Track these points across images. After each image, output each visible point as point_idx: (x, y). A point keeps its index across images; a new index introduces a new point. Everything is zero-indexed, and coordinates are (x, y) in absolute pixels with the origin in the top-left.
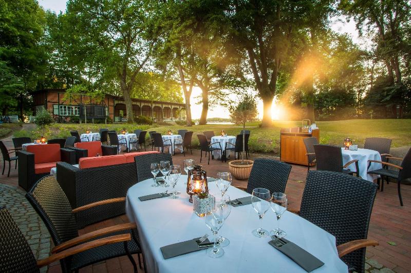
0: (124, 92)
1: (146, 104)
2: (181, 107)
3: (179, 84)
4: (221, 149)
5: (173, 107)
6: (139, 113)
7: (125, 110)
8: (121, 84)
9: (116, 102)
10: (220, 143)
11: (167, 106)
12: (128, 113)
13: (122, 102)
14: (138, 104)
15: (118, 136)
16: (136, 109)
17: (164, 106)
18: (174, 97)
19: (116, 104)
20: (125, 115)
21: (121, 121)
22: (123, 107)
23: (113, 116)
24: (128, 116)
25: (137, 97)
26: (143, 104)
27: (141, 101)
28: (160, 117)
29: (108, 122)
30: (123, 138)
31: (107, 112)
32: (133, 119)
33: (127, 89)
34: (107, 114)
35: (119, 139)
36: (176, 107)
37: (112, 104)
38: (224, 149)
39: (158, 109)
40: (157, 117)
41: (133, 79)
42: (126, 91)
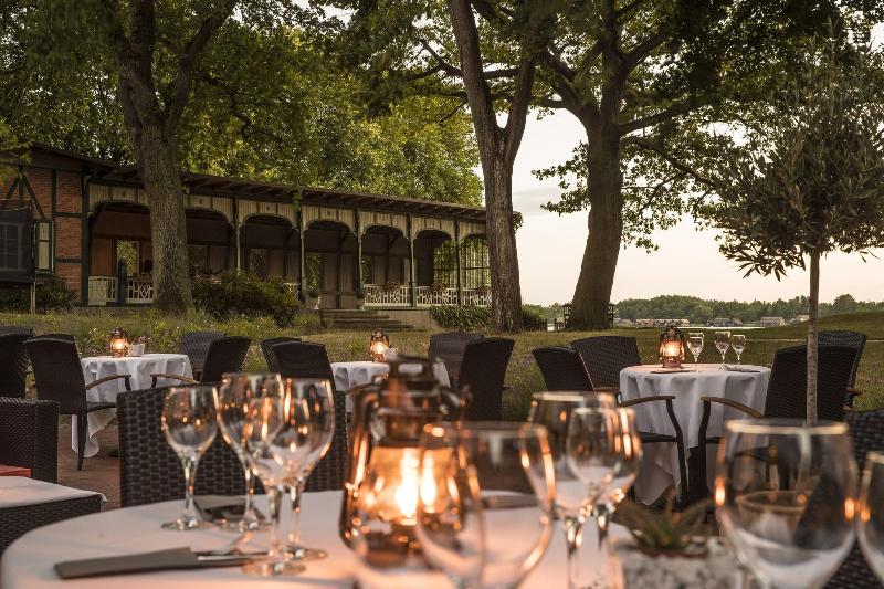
0: (138, 137)
1: (268, 209)
2: (465, 230)
3: (455, 93)
4: (679, 439)
5: (418, 225)
6: (227, 262)
7: (143, 241)
8: (126, 91)
9: (97, 195)
10: (669, 400)
11: (383, 220)
12: (158, 256)
13: (129, 197)
14: (222, 206)
15: (86, 361)
16: (206, 234)
17: (367, 220)
18: (424, 174)
19: (100, 207)
20: (147, 266)
21: (121, 303)
22: (136, 222)
23: (76, 270)
24: (158, 273)
25: (216, 170)
26: (247, 209)
27: (236, 190)
28: (347, 286)
29: (44, 304)
30: (111, 374)
31: (43, 249)
32: (186, 291)
33: (160, 119)
34: (43, 264)
35: (88, 381)
36: (433, 225)
37: (75, 204)
38: (692, 439)
39: (333, 242)
40: (329, 286)
41: (191, 58)
42: (154, 131)
